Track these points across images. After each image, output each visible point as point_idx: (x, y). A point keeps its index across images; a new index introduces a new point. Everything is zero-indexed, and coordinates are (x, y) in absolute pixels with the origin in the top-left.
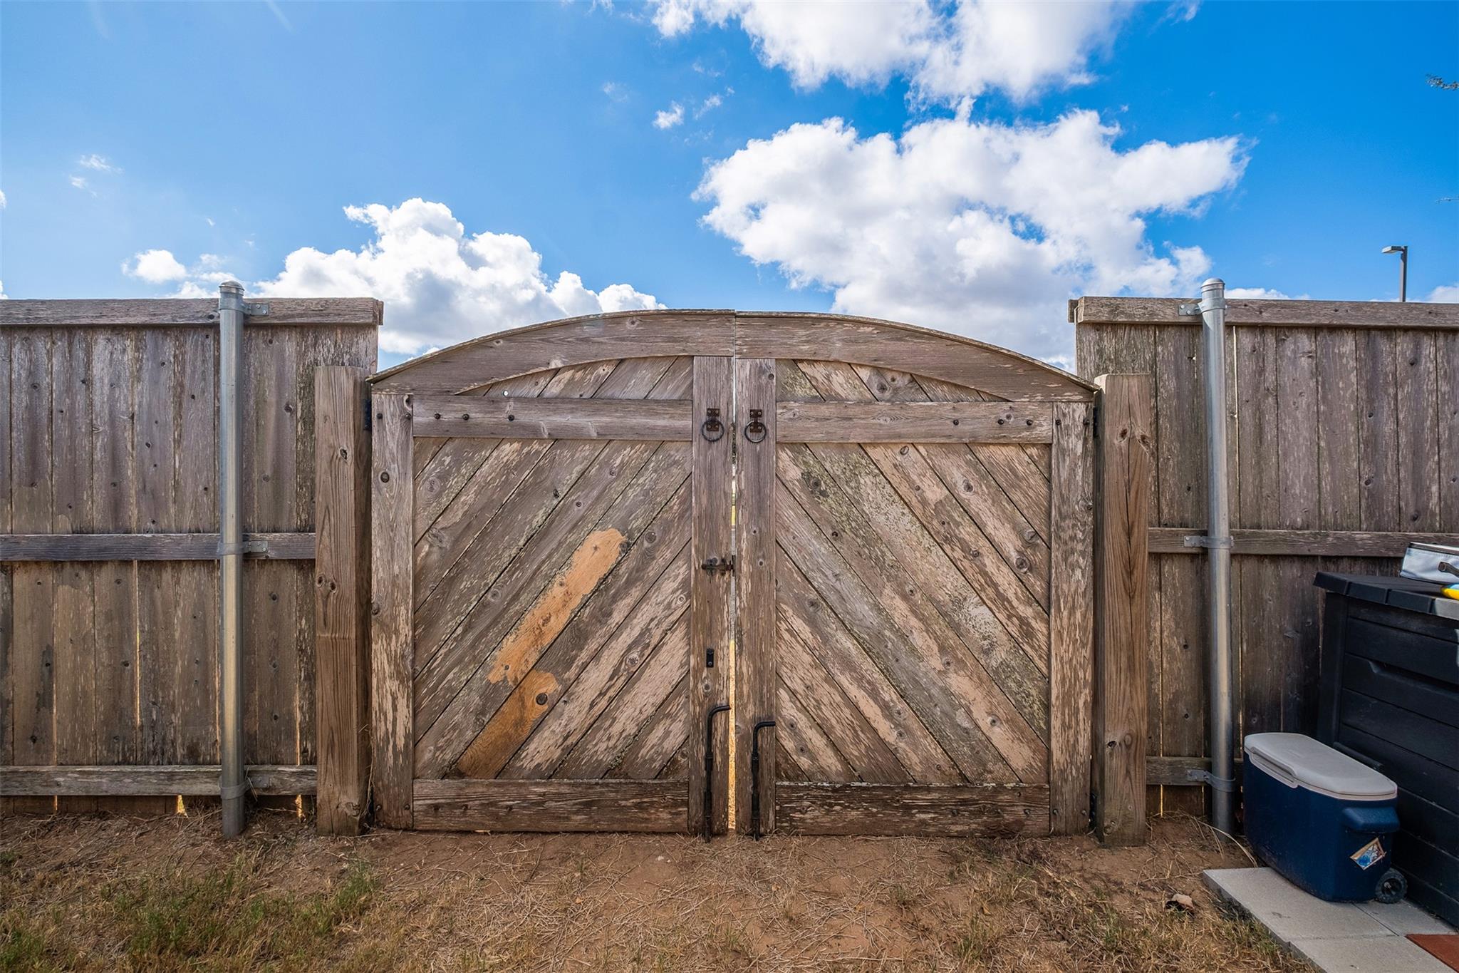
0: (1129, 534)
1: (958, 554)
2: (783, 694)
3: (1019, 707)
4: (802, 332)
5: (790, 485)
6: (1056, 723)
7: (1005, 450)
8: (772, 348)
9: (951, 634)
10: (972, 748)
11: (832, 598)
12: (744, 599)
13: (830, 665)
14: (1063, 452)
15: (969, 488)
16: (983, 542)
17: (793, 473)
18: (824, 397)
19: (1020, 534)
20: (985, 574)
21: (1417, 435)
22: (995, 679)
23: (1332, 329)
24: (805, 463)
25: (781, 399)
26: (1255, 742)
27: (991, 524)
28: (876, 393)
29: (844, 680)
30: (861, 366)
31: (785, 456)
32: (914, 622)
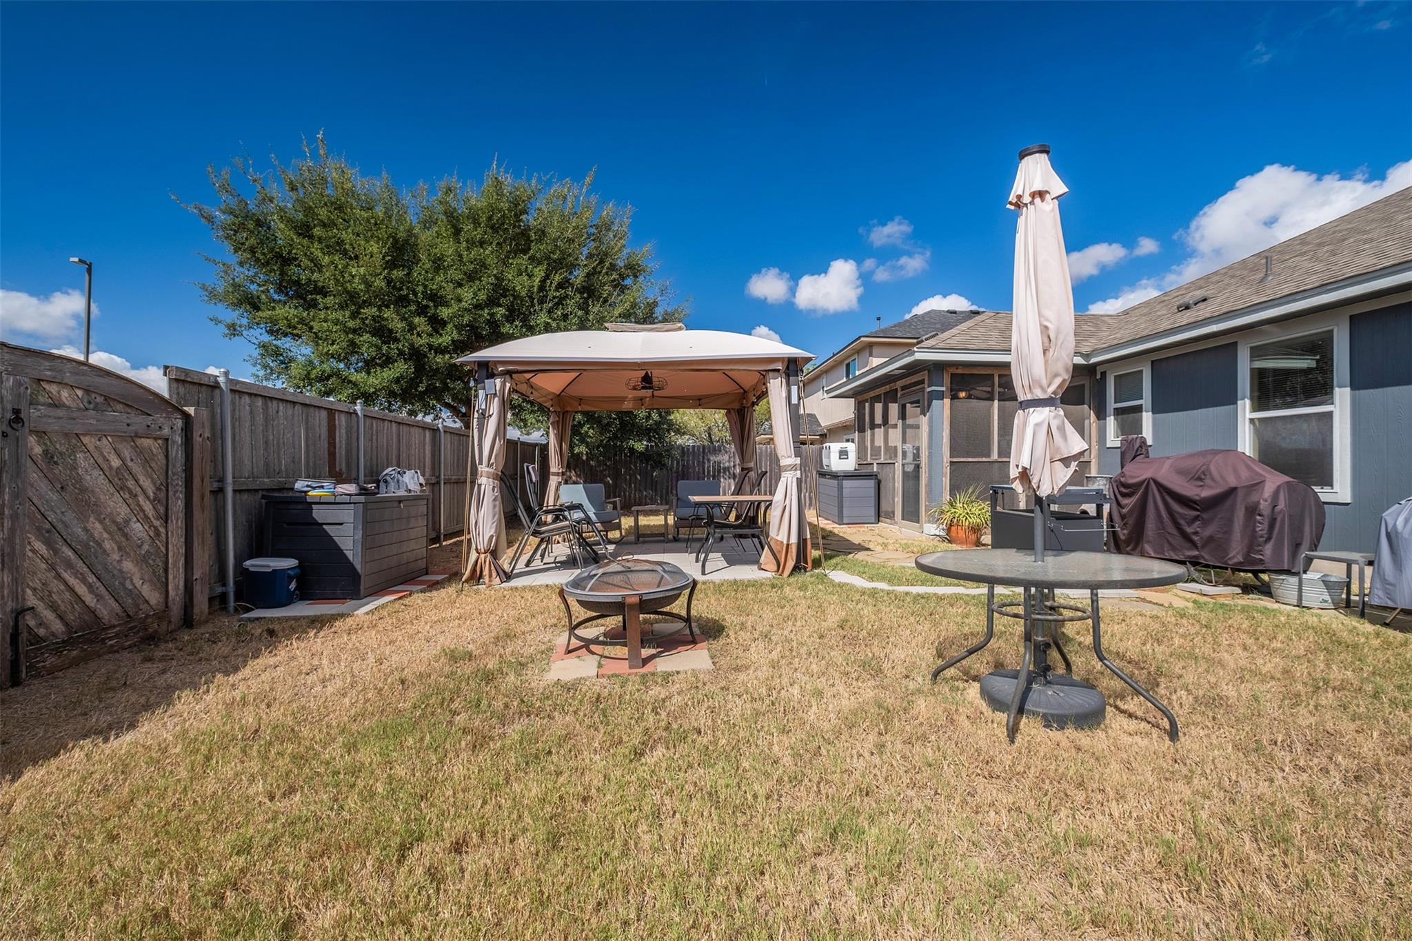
0: (203, 481)
1: (127, 496)
2: (29, 591)
3: (154, 572)
4: (47, 364)
5: (34, 458)
6: (171, 577)
7: (148, 440)
8: (28, 370)
9: (123, 539)
10: (133, 599)
11: (60, 526)
12: (6, 532)
13: (58, 568)
14: (174, 442)
15: (132, 460)
16: (138, 489)
17: (38, 450)
18: (56, 405)
19: (154, 484)
20: (139, 506)
21: (278, 443)
22: (143, 560)
23: (256, 395)
24: (45, 444)
25: (32, 403)
26: (248, 563)
27: (142, 479)
28: (86, 405)
29: (66, 576)
30: (78, 388)
31: (32, 439)
32: (105, 535)
